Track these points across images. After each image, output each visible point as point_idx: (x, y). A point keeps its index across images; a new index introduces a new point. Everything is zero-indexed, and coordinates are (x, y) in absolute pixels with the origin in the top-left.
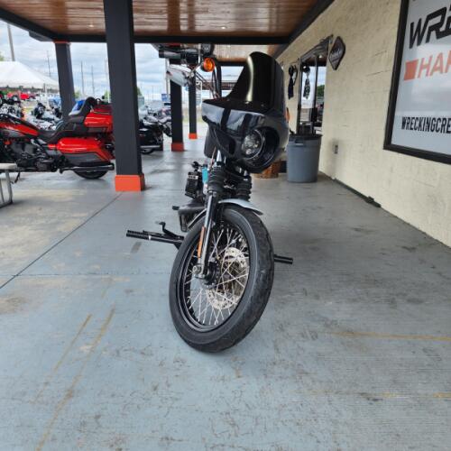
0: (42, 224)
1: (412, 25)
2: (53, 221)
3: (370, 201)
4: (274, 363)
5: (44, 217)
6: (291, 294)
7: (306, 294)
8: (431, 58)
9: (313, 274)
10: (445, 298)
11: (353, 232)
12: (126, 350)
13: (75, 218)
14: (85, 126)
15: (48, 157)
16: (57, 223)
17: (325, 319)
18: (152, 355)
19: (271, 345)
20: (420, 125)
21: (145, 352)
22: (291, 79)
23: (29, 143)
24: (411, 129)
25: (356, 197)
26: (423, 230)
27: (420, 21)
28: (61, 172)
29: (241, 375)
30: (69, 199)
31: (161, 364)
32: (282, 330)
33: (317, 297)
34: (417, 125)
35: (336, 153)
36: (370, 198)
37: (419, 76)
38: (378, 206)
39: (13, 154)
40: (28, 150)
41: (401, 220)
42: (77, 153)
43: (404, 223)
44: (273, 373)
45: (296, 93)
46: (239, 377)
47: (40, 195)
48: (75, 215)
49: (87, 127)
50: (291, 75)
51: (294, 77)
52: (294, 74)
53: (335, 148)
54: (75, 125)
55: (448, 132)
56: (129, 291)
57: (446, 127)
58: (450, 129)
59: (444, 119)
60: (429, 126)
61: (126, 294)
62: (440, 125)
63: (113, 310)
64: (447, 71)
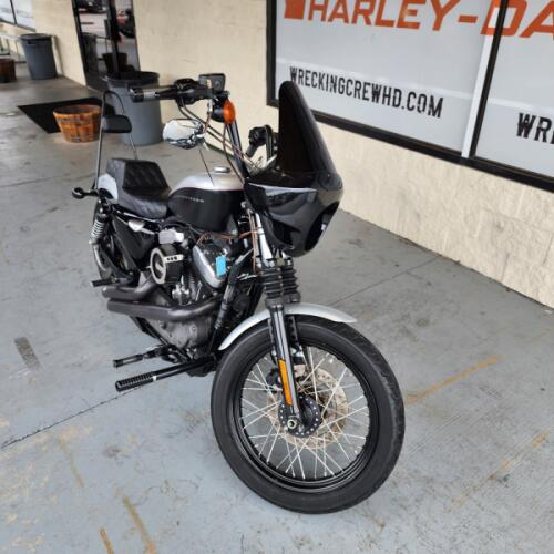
20: (321, 82)
24: (307, 85)
34: (316, 81)
55: (364, 98)
56: (113, 452)
57: (361, 92)
58: (366, 95)
59: (357, 82)
60: (335, 86)
61: (113, 459)
62: (351, 88)
63: (126, 501)
64: (354, 21)
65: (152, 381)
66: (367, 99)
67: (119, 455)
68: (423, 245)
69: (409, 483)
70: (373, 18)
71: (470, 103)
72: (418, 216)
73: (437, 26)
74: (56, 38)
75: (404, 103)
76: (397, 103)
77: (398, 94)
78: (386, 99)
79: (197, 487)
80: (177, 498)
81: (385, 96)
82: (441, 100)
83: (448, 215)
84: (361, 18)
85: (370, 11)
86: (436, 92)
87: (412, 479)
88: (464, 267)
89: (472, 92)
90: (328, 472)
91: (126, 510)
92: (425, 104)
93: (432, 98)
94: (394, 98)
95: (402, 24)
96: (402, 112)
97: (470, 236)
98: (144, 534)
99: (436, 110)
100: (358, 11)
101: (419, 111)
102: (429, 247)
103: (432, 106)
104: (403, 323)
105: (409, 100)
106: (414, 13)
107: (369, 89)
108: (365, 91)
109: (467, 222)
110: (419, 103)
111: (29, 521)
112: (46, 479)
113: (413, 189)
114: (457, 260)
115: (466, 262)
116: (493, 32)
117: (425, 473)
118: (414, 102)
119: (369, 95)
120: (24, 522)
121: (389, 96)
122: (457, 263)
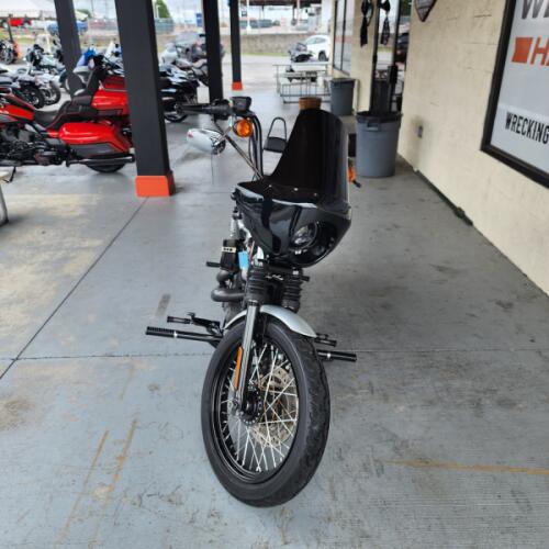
0: (45, 262)
2: (60, 254)
3: (459, 213)
4: (329, 519)
5: (48, 248)
6: (354, 391)
7: (372, 392)
9: (382, 355)
10: (543, 397)
11: (437, 275)
12: (149, 496)
13: (87, 249)
14: (93, 108)
15: (49, 147)
16: (65, 259)
17: (394, 437)
18: (181, 504)
19: (327, 488)
20: (529, 130)
21: (173, 498)
22: (365, 19)
23: (23, 128)
24: (518, 132)
25: (443, 204)
26: (524, 271)
28: (68, 165)
29: (288, 538)
30: (79, 212)
31: (192, 522)
32: (341, 459)
33: (386, 398)
34: (526, 129)
35: (420, 136)
36: (460, 209)
37: (532, 62)
38: (469, 223)
39: (4, 144)
40: (23, 137)
41: (497, 251)
42: (85, 143)
43: (502, 255)
44: (326, 536)
45: (371, 39)
46: (286, 543)
47: (43, 205)
48: (87, 243)
49: (96, 110)
50: (365, 13)
51: (368, 15)
52: (369, 12)
53: (420, 130)
54: (80, 108)
60: (540, 134)
63: (135, 422)
65: (172, 336)
67: (156, 392)
87: (349, 526)
104: (482, 395)
117: (366, 528)
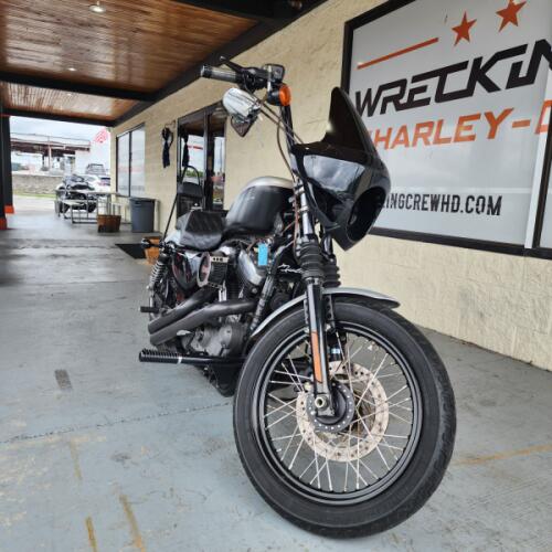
1: (358, 94)
8: (390, 130)
22: (166, 144)
27: (369, 91)
45: (173, 161)
50: (166, 139)
51: (169, 141)
52: (170, 138)
55: (424, 209)
56: (122, 458)
57: (420, 204)
58: (426, 206)
59: (416, 195)
60: (395, 202)
61: (119, 464)
62: (411, 202)
63: (123, 499)
64: (414, 144)
65: (175, 361)
66: (426, 209)
68: (489, 347)
69: (468, 532)
70: (431, 139)
71: (529, 196)
72: (482, 315)
73: (492, 135)
74: (159, 202)
75: (462, 207)
76: (455, 208)
77: (456, 200)
78: (445, 207)
79: (205, 498)
80: (180, 504)
81: (443, 203)
82: (500, 198)
83: (514, 311)
84: (420, 141)
85: (429, 134)
86: (495, 192)
88: (537, 368)
89: (531, 186)
90: (361, 482)
91: (121, 506)
92: (483, 205)
93: (491, 198)
94: (453, 204)
95: (458, 139)
96: (461, 216)
97: (542, 332)
98: (135, 529)
99: (495, 208)
100: (417, 136)
101: (478, 212)
102: (495, 349)
103: (490, 205)
105: (467, 204)
106: (470, 128)
107: (428, 200)
108: (424, 202)
109: (536, 316)
110: (478, 205)
111: (14, 500)
112: (45, 469)
113: (476, 287)
114: (529, 361)
115: (539, 362)
116: (547, 129)
118: (472, 204)
119: (428, 205)
120: (9, 500)
121: (448, 203)
122: (530, 364)
